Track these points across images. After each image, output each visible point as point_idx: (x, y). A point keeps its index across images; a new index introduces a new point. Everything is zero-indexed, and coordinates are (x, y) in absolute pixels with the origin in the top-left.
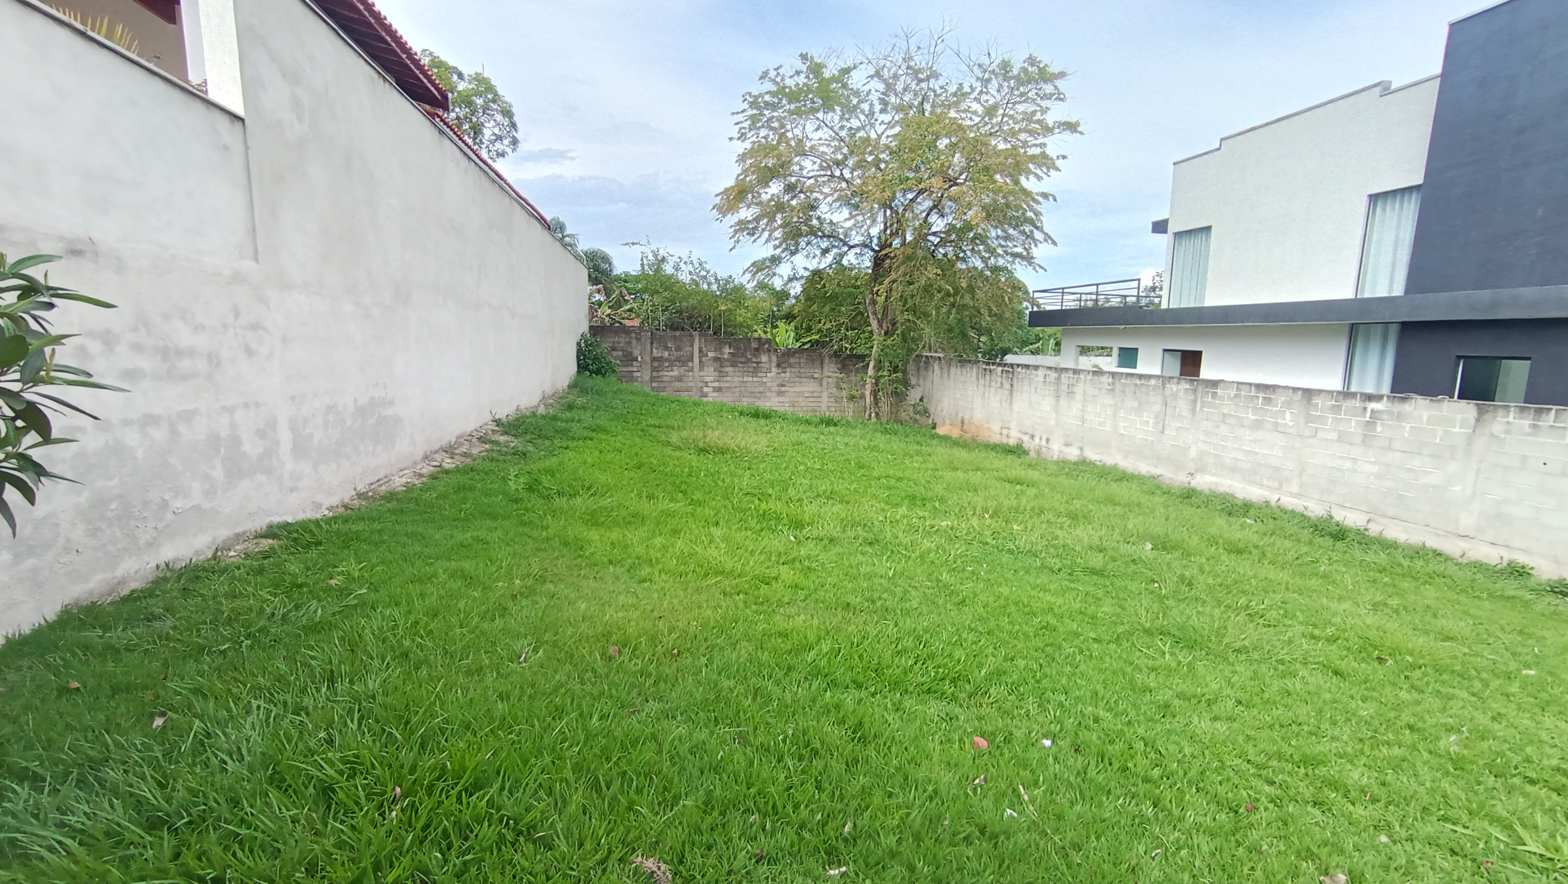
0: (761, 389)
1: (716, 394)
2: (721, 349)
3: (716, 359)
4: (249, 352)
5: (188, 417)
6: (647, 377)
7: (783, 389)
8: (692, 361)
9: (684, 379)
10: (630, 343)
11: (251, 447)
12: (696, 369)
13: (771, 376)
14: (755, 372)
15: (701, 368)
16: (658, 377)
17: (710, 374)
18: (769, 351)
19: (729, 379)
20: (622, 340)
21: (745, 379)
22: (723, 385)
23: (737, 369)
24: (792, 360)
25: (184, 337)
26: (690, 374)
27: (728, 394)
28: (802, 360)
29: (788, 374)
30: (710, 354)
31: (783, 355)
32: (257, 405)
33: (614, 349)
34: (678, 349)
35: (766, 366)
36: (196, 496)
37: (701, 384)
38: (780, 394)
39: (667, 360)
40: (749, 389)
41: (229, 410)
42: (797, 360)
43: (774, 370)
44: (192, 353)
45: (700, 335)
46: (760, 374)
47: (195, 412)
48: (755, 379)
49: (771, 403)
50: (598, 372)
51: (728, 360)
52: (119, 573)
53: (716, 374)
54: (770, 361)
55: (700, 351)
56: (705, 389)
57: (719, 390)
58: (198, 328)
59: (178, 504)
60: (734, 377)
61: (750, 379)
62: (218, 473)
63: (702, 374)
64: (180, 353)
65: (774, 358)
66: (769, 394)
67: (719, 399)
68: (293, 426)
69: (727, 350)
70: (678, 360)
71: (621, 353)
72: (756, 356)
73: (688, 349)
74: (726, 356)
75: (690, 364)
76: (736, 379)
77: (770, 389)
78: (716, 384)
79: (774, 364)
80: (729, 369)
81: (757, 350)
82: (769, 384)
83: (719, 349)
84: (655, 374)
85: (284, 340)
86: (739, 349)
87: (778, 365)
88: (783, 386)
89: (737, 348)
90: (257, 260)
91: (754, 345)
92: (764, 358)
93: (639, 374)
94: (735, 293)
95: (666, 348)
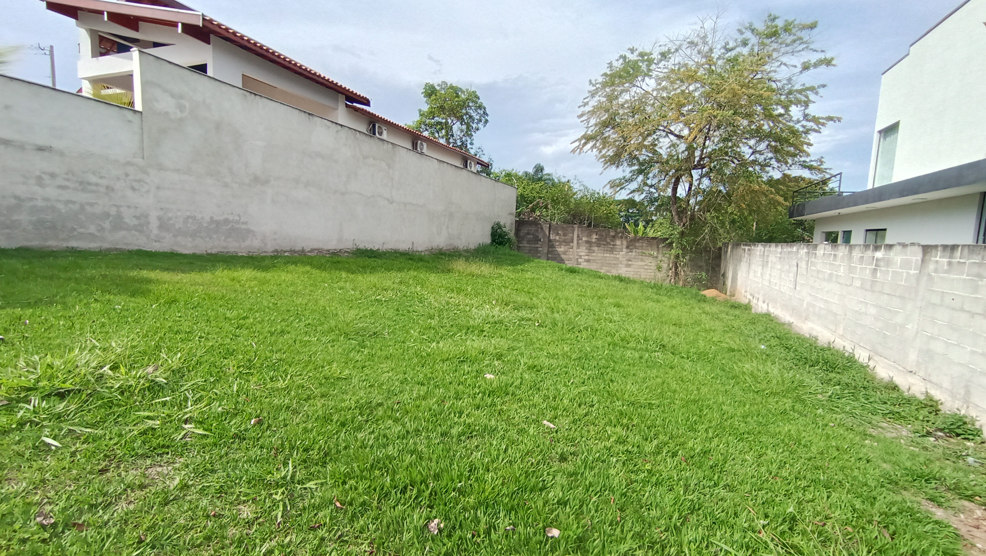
0: (615, 262)
1: (586, 263)
2: (591, 235)
3: (587, 242)
4: (133, 189)
5: (92, 205)
6: (545, 251)
7: (630, 263)
8: (573, 242)
9: (567, 253)
10: (537, 231)
11: (129, 220)
12: (575, 247)
13: (622, 254)
14: (612, 251)
15: (578, 247)
16: (553, 251)
17: (583, 251)
18: (622, 238)
19: (595, 254)
20: (533, 229)
21: (605, 255)
22: (590, 258)
23: (600, 248)
24: (637, 244)
25: (93, 179)
26: (571, 250)
27: (594, 264)
28: (644, 245)
29: (634, 254)
30: (584, 239)
31: (631, 241)
32: (137, 207)
33: (528, 234)
34: (565, 235)
35: (620, 247)
36: (92, 229)
37: (577, 257)
38: (628, 266)
39: (558, 241)
40: (607, 262)
41: (118, 207)
42: (640, 244)
43: (625, 250)
44: (97, 185)
45: (578, 227)
46: (615, 253)
47: (96, 203)
48: (612, 255)
49: (623, 271)
50: (501, 243)
51: (595, 243)
52: (47, 244)
53: (587, 251)
54: (622, 244)
55: (578, 236)
56: (580, 260)
57: (588, 261)
58: (101, 177)
59: (82, 230)
60: (598, 254)
61: (608, 255)
62: (107, 225)
63: (578, 250)
64: (89, 184)
65: (625, 243)
66: (620, 265)
67: (588, 267)
68: (160, 218)
69: (594, 236)
70: (564, 241)
71: (532, 236)
72: (613, 241)
73: (571, 235)
74: (593, 240)
75: (571, 244)
76: (599, 255)
77: (621, 263)
78: (587, 257)
79: (624, 247)
80: (596, 249)
81: (614, 237)
82: (620, 259)
83: (589, 236)
84: (550, 249)
85: (158, 188)
86: (602, 236)
87: (627, 247)
88: (629, 261)
89: (600, 235)
90: (143, 158)
91: (612, 234)
92: (618, 242)
93: (541, 249)
94: (601, 201)
95: (558, 234)
